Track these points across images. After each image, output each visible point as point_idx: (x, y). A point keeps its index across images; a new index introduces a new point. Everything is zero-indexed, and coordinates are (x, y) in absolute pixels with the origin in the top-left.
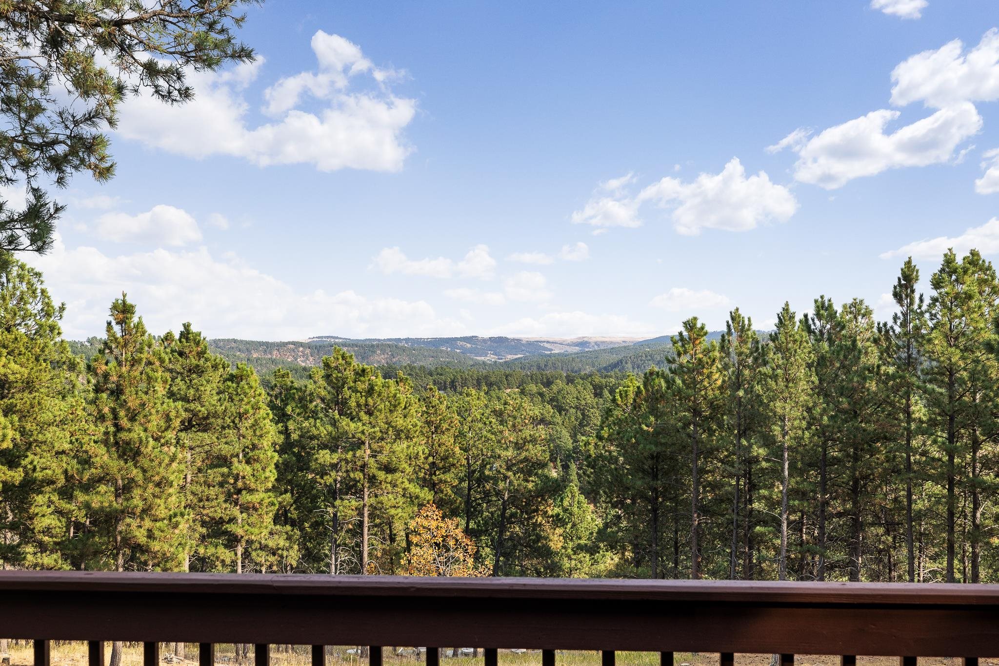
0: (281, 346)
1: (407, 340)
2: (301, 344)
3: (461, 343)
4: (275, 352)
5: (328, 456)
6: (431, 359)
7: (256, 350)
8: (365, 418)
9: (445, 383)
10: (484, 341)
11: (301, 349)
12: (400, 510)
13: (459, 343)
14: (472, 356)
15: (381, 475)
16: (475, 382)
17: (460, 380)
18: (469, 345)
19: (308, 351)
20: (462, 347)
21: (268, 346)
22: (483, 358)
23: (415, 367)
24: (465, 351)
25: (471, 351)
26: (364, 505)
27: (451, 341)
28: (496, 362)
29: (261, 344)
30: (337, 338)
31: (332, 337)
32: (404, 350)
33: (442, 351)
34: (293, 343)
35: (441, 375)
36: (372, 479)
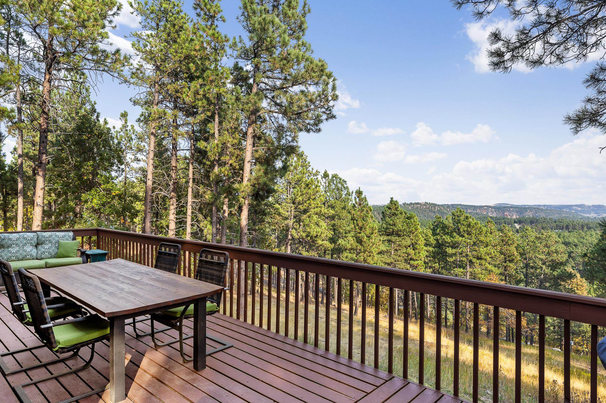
0: (481, 207)
1: (544, 206)
2: (490, 207)
3: (575, 208)
4: (478, 210)
5: (451, 250)
6: (557, 215)
7: (470, 209)
8: (466, 236)
9: (563, 226)
10: (589, 207)
11: (490, 209)
12: (483, 275)
13: (574, 207)
14: (582, 214)
15: (474, 260)
16: (580, 227)
17: (571, 225)
18: (580, 209)
19: (493, 210)
20: (576, 210)
21: (475, 207)
22: (588, 215)
23: (547, 219)
24: (577, 211)
25: (581, 211)
26: (467, 272)
27: (570, 207)
28: (595, 217)
29: (472, 206)
30: (508, 204)
31: (506, 204)
32: (542, 210)
33: (564, 211)
34: (486, 206)
35: (561, 222)
36: (471, 261)
